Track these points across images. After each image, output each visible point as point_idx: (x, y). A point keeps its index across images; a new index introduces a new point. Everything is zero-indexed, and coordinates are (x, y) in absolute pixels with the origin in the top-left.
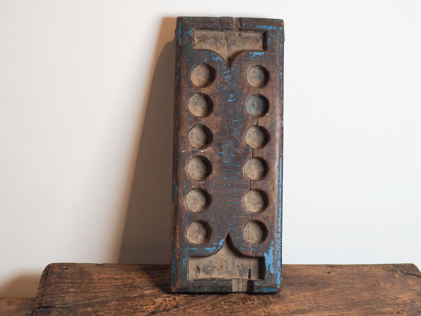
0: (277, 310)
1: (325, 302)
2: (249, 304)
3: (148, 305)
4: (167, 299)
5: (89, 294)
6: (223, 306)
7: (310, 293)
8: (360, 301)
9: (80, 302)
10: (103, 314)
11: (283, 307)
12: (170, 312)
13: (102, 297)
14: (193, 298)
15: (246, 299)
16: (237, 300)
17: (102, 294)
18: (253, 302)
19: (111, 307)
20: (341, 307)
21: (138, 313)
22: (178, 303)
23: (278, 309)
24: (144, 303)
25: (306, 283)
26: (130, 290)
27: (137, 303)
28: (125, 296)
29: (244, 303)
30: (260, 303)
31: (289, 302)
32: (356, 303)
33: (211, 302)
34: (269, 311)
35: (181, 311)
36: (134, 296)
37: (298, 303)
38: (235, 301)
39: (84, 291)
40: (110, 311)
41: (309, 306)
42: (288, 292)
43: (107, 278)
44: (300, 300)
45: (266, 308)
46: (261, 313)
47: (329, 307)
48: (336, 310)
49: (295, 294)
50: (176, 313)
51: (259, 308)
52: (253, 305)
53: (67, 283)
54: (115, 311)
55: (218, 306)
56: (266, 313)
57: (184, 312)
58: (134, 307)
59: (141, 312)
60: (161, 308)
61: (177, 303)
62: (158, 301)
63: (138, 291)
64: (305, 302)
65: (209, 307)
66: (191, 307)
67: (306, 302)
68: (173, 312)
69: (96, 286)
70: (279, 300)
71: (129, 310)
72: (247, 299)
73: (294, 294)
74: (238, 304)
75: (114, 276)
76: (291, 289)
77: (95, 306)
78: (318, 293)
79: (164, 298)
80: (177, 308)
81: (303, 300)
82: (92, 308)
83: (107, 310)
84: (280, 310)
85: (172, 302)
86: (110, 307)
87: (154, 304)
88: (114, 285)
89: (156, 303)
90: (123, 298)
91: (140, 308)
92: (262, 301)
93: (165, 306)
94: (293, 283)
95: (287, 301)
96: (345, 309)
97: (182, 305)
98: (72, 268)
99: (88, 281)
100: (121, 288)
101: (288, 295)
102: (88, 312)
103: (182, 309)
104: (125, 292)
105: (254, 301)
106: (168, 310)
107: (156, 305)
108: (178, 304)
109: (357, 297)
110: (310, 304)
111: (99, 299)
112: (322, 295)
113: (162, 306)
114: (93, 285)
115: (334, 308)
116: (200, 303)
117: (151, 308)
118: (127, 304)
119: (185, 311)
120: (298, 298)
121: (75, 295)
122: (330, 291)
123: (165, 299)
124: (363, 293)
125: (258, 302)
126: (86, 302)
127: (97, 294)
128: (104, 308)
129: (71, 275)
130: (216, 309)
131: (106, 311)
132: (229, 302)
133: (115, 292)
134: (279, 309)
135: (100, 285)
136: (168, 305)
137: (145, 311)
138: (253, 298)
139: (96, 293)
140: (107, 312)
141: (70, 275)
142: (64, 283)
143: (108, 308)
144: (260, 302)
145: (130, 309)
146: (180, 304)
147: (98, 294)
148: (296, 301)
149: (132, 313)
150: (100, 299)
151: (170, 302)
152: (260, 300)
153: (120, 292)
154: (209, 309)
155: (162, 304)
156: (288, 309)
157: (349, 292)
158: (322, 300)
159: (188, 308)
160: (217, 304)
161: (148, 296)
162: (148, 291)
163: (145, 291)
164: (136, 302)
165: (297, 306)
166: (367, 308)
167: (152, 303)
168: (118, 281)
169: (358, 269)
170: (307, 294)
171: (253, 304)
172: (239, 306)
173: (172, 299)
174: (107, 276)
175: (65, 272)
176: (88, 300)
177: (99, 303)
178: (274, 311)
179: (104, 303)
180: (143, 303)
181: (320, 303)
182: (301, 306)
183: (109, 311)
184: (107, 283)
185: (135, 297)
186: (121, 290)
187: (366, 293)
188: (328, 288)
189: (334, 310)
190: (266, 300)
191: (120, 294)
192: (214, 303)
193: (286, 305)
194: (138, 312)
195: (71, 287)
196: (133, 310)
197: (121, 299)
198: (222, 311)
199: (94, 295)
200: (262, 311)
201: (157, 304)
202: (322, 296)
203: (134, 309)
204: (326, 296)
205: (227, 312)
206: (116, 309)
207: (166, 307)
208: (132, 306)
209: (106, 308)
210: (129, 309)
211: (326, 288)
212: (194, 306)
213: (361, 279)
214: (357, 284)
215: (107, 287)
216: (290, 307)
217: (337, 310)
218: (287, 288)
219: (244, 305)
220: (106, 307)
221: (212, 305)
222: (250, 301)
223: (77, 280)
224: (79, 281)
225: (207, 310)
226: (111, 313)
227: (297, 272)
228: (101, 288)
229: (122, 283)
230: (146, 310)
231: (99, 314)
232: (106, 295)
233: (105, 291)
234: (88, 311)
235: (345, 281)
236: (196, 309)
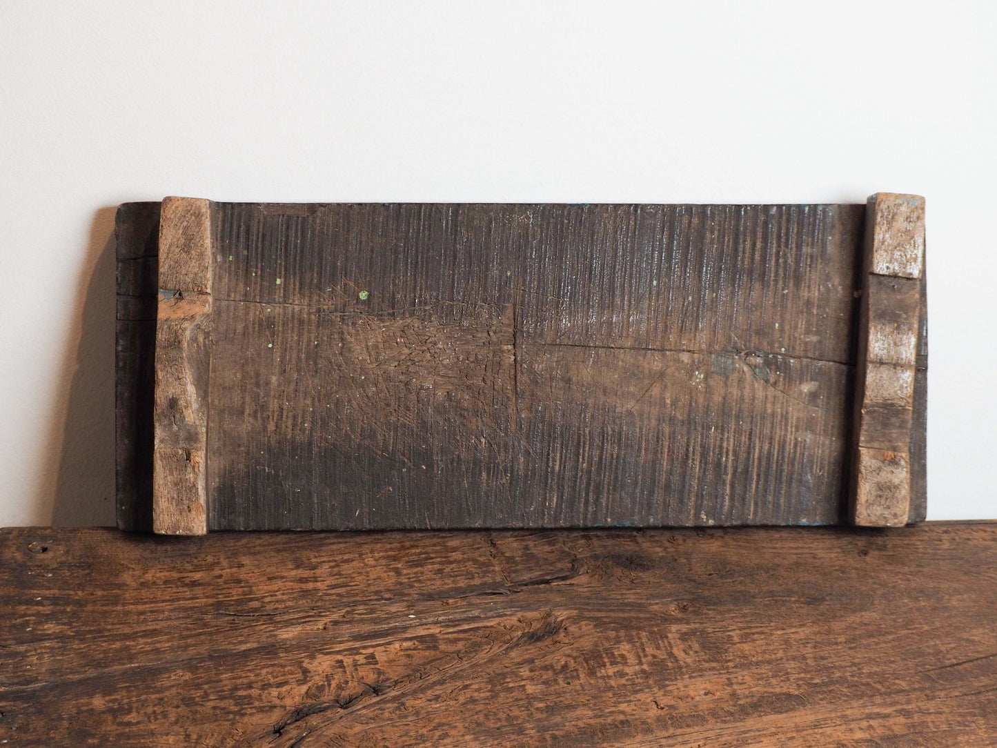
0: (697, 698)
1: (851, 666)
2: (609, 677)
3: (286, 683)
4: (348, 661)
5: (105, 641)
6: (524, 686)
7: (803, 633)
8: (963, 659)
9: (71, 673)
10: (140, 719)
11: (716, 687)
12: (355, 708)
13: (142, 652)
14: (433, 653)
15: (601, 656)
16: (572, 661)
17: (146, 644)
18: (620, 667)
19: (167, 693)
20: (903, 685)
21: (251, 714)
22: (384, 673)
23: (703, 692)
24: (274, 677)
25: (790, 593)
26: (234, 627)
27: (253, 678)
28: (215, 651)
29: (592, 673)
30: (643, 671)
31: (736, 667)
32: (950, 666)
33: (488, 671)
34: (673, 703)
35: (388, 705)
36: (243, 647)
37: (765, 670)
38: (563, 663)
39: (90, 632)
40: (162, 709)
41: (801, 682)
42: (734, 627)
43: (165, 582)
44: (773, 656)
45: (662, 692)
46: (647, 710)
47: (863, 685)
48: (886, 694)
49: (756, 636)
50: (371, 715)
51: (641, 690)
52: (623, 681)
53: (39, 603)
54: (177, 707)
55: (511, 685)
56: (662, 708)
57: (398, 708)
58: (241, 693)
59: (261, 710)
60: (327, 697)
61: (380, 673)
62: (320, 669)
63: (257, 628)
64: (787, 666)
65: (477, 690)
66: (422, 690)
67: (791, 665)
68: (364, 711)
69: (127, 613)
70: (704, 661)
71: (222, 704)
72: (604, 655)
73: (753, 634)
74: (572, 677)
75: (190, 574)
76: (744, 616)
77: (116, 690)
78: (829, 632)
79: (339, 657)
80: (378, 695)
81: (782, 659)
82: (107, 698)
83: (155, 706)
84: (709, 697)
85: (362, 672)
86: (163, 692)
87: (304, 681)
88: (185, 609)
89: (312, 674)
90: (211, 657)
91: (260, 695)
92: (650, 664)
93: (339, 687)
94: (749, 592)
95: (730, 661)
96: (915, 690)
97: (396, 682)
98: (60, 547)
99: (105, 593)
100: (208, 618)
101: (736, 639)
102: (91, 712)
103: (394, 699)
104: (217, 632)
105: (626, 664)
106: (347, 704)
107: (310, 684)
108: (382, 677)
109: (953, 646)
110: (803, 675)
111: (132, 663)
112: (842, 639)
113: (329, 685)
114: (119, 608)
115: (879, 686)
116: (452, 672)
117: (295, 695)
118: (221, 681)
119: (403, 704)
120: (764, 652)
121: (60, 648)
122: (866, 621)
123: (341, 661)
124: (971, 628)
125: (637, 668)
126: (92, 673)
127: (128, 643)
128: (143, 697)
129: (54, 574)
130: (502, 695)
131: (150, 710)
132: (546, 668)
133: (185, 633)
134: (706, 694)
135: (140, 608)
136: (350, 684)
137: (275, 707)
138: (624, 652)
139: (126, 637)
140: (154, 712)
141: (53, 571)
142: (30, 602)
143: (158, 696)
144: (645, 667)
145: (226, 698)
146: (388, 679)
147: (132, 643)
148: (758, 664)
149: (231, 716)
150: (135, 661)
151: (356, 670)
152: (644, 660)
153: (200, 634)
154: (482, 695)
155: (328, 678)
156: (734, 695)
157: (926, 628)
158: (842, 658)
159: (415, 692)
160: (504, 679)
161: (287, 650)
162: (289, 629)
163: (281, 628)
164: (249, 674)
165: (760, 682)
166: (984, 686)
167: (300, 676)
168: (198, 591)
169: (954, 539)
170: (792, 636)
171: (621, 674)
172: (577, 682)
173: (364, 661)
174: (167, 574)
175: (39, 564)
176: (98, 665)
177: (130, 676)
178: (689, 700)
179: (147, 677)
180: (270, 676)
181: (834, 667)
182: (774, 681)
183: (158, 709)
184: (164, 601)
185: (245, 655)
186: (206, 625)
187: (981, 630)
188: (861, 611)
189: (881, 694)
190: (663, 660)
191: (202, 643)
192: (499, 675)
193: (728, 679)
194: (254, 711)
195: (48, 618)
196: (236, 705)
197: (203, 660)
198: (521, 703)
199: (117, 645)
200: (649, 701)
201: (317, 678)
202: (841, 643)
203: (239, 701)
204: (854, 639)
205: (537, 709)
206: (182, 700)
207: (343, 693)
208: (236, 688)
209: (153, 697)
210: (222, 698)
211: (854, 611)
212: (435, 683)
213: (963, 578)
214: (950, 595)
215: (161, 616)
216: (741, 684)
217: (890, 693)
218: (729, 611)
219: (592, 682)
220: (153, 693)
221: (490, 681)
222: (612, 663)
223: (72, 592)
224: (76, 594)
225: (473, 701)
226: (165, 716)
227: (764, 550)
228: (145, 621)
229: (211, 601)
230: (277, 702)
231: (127, 718)
232: (158, 645)
233: (155, 630)
234: (92, 710)
235: (913, 585)
236: (437, 698)
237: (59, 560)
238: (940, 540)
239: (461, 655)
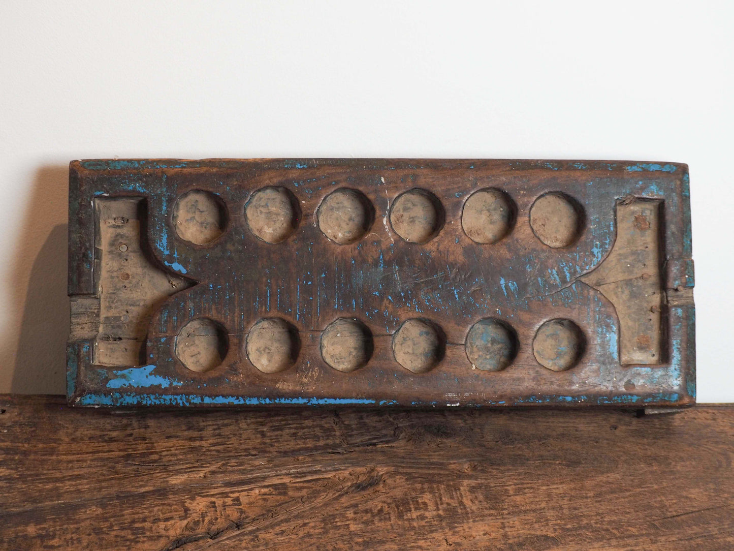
0: (478, 538)
1: (596, 515)
2: (413, 519)
3: (171, 518)
4: (219, 502)
5: (40, 483)
6: (348, 525)
7: (562, 488)
8: (681, 512)
9: (13, 507)
10: (61, 543)
11: (493, 529)
12: (221, 539)
13: (67, 492)
14: (283, 497)
15: (408, 503)
16: (387, 506)
17: (71, 485)
18: (422, 512)
19: (83, 524)
20: (634, 530)
21: (143, 542)
22: (245, 513)
23: (483, 533)
24: (163, 514)
26: (137, 474)
27: (147, 514)
28: (122, 492)
29: (400, 516)
30: (439, 516)
31: (509, 514)
32: (671, 517)
33: (323, 512)
34: (459, 540)
35: (246, 537)
36: (143, 490)
37: (530, 517)
38: (379, 508)
39: (30, 475)
40: (78, 536)
41: (557, 527)
42: (510, 483)
43: (90, 438)
44: (538, 507)
45: (451, 532)
46: (439, 546)
47: (604, 530)
48: (620, 537)
49: (526, 490)
50: (232, 545)
51: (436, 531)
52: (423, 523)
54: (89, 535)
55: (339, 524)
56: (451, 545)
57: (253, 540)
58: (137, 525)
59: (151, 539)
60: (201, 530)
61: (242, 512)
62: (198, 508)
63: (154, 475)
64: (548, 514)
65: (314, 527)
66: (272, 526)
67: (550, 514)
68: (227, 542)
69: (59, 462)
70: (486, 509)
71: (123, 533)
72: (411, 503)
73: (525, 489)
74: (385, 519)
75: (109, 433)
77: (45, 521)
78: (582, 488)
79: (213, 499)
80: (239, 529)
81: (544, 508)
82: (38, 527)
83: (72, 533)
84: (486, 537)
85: (229, 511)
86: (79, 523)
87: (185, 517)
88: (102, 459)
89: (191, 512)
90: (118, 497)
91: (151, 528)
92: (445, 510)
93: (211, 523)
95: (505, 509)
96: (643, 535)
97: (254, 520)
98: (15, 410)
99: (45, 446)
100: (119, 467)
101: (511, 492)
102: (25, 537)
103: (251, 532)
104: (124, 478)
105: (426, 509)
106: (215, 535)
107: (189, 519)
108: (243, 516)
109: (674, 501)
110: (559, 521)
111: (58, 500)
112: (591, 494)
113: (203, 521)
114: (54, 457)
115: (615, 532)
116: (296, 513)
117: (176, 528)
118: (123, 515)
119: (257, 537)
120: (532, 503)
121: (7, 487)
122: (610, 481)
123: (214, 503)
124: (689, 488)
125: (435, 513)
126: (29, 507)
127: (58, 485)
128: (65, 526)
129: (8, 430)
130: (331, 531)
131: (69, 536)
132: (366, 511)
133: (101, 478)
134: (484, 534)
135: (70, 457)
136: (219, 520)
137: (161, 536)
138: (426, 501)
139: (57, 480)
140: (72, 538)
141: (8, 428)
143: (76, 526)
144: (441, 512)
145: (126, 529)
146: (247, 517)
147: (61, 485)
148: (526, 512)
149: (128, 543)
150: (62, 498)
151: (225, 509)
152: (440, 507)
153: (112, 479)
154: (317, 531)
155: (203, 515)
156: (505, 536)
157: (656, 487)
158: (590, 509)
159: (266, 528)
160: (334, 519)
161: (174, 493)
162: (178, 477)
163: (172, 475)
164: (145, 511)
165: (526, 526)
166: (696, 534)
167: (182, 513)
168: (114, 446)
169: (684, 418)
170: (554, 491)
171: (422, 517)
172: (389, 523)
173: (231, 503)
174: (92, 432)
176: (35, 501)
177: (56, 510)
178: (472, 538)
179: (69, 511)
180: (160, 513)
181: (584, 516)
182: (536, 526)
183: (75, 536)
184: (87, 453)
185: (143, 496)
186: (116, 472)
187: (697, 490)
188: (608, 472)
189: (616, 538)
190: (455, 508)
191: (112, 486)
192: (330, 516)
193: (502, 523)
194: (145, 539)
196: (133, 534)
197: (111, 499)
198: (345, 538)
199: (49, 486)
200: (441, 538)
201: (194, 515)
202: (590, 497)
203: (135, 531)
204: (599, 495)
205: (356, 543)
206: (94, 529)
207: (213, 527)
208: (133, 522)
209: (72, 526)
210: (123, 529)
211: (602, 473)
212: (282, 521)
214: (676, 462)
215: (84, 465)
216: (511, 527)
217: (624, 537)
218: (508, 470)
219: (400, 523)
220: (72, 524)
221: (324, 521)
222: (416, 509)
223: (20, 445)
224: (23, 446)
225: (309, 535)
226: (79, 541)
228: (72, 468)
229: (122, 453)
230: (163, 532)
231: (51, 543)
232: (80, 487)
233: (79, 475)
234: (26, 535)
236: (282, 533)
237: (13, 420)
239: (304, 500)
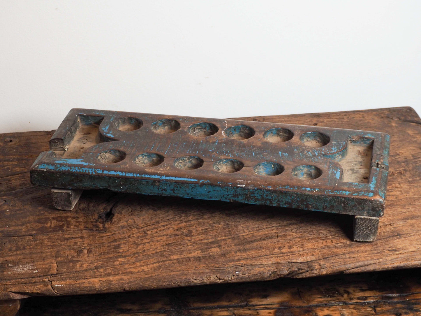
53: (12, 161)
98: (17, 140)
129: (16, 150)
142: (8, 160)
175: (9, 146)
195: (16, 166)
237: (17, 145)
238: (343, 118)
